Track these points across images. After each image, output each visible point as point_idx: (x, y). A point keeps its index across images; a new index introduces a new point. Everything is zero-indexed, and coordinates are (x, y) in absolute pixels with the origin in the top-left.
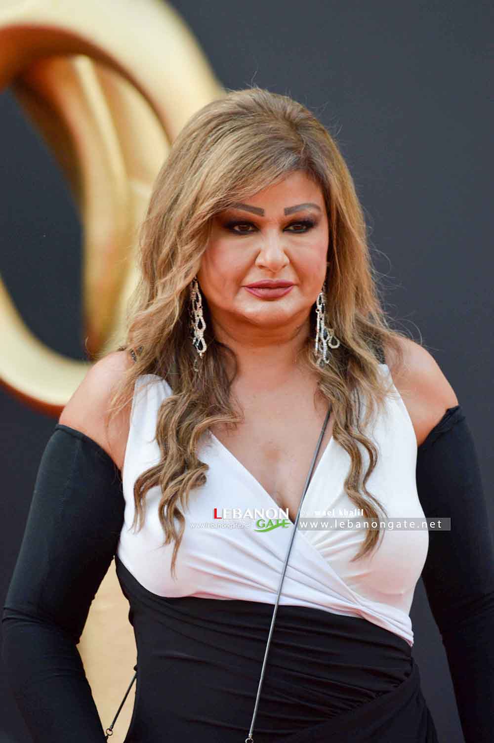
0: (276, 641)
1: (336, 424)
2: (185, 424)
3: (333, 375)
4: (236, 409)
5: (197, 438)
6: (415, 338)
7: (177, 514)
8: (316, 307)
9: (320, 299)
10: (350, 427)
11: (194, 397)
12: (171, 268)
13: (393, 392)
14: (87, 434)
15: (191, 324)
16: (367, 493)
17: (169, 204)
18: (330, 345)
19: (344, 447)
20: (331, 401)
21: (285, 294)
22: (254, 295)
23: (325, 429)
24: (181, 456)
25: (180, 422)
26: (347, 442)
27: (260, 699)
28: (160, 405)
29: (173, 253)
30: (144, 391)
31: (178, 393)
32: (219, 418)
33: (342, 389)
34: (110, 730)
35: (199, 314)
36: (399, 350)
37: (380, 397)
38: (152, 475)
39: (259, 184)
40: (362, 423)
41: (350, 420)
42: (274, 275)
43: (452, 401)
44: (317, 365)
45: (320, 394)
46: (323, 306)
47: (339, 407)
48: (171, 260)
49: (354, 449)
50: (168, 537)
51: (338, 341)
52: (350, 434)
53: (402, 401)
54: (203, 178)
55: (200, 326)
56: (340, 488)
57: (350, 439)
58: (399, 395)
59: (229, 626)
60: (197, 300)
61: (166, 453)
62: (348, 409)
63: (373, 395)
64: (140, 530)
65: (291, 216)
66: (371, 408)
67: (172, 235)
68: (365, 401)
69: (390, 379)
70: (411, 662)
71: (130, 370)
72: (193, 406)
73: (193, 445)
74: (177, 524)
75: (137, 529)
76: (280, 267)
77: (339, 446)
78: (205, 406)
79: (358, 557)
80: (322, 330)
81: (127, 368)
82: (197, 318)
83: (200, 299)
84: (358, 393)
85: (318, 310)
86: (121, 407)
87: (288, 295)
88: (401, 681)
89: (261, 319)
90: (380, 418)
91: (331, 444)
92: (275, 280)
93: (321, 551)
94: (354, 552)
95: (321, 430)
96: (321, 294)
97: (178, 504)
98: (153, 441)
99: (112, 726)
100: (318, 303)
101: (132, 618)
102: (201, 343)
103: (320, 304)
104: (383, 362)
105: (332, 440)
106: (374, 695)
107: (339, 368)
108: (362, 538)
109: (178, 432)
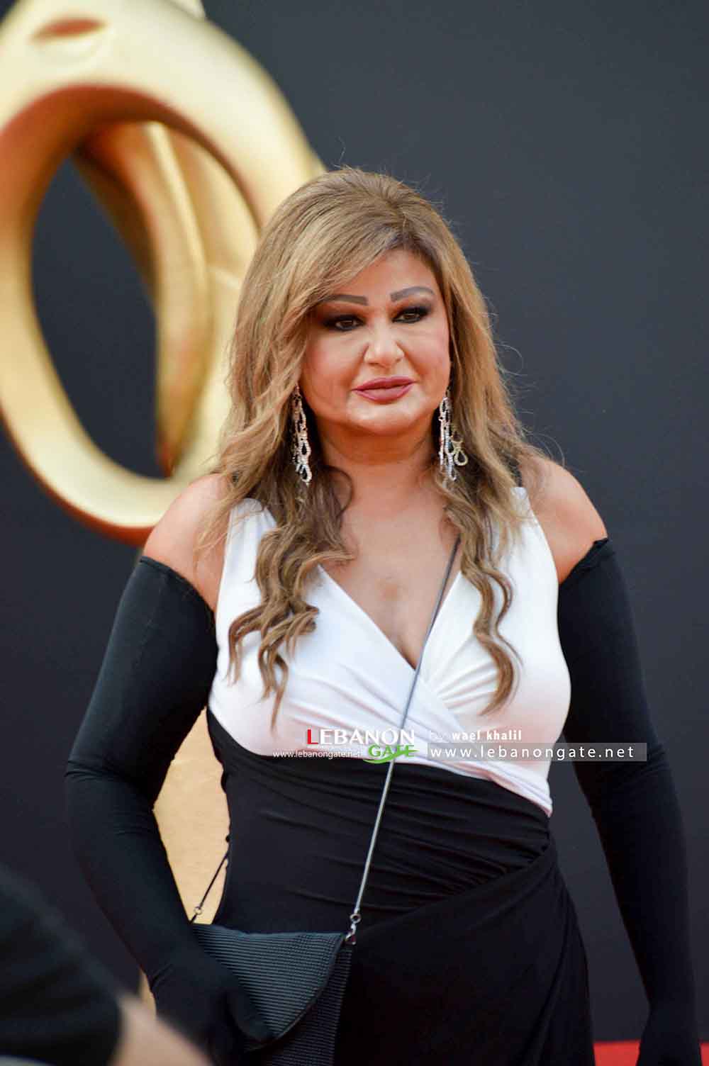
0: (390, 803)
1: (465, 558)
2: (289, 562)
3: (462, 500)
4: (349, 543)
5: (303, 577)
6: (556, 458)
7: (279, 661)
8: (439, 414)
9: (444, 405)
10: (481, 561)
11: (300, 530)
12: (269, 382)
13: (530, 518)
14: (173, 568)
15: (293, 448)
16: (500, 637)
17: (258, 308)
18: (456, 461)
19: (473, 583)
20: (459, 530)
21: (404, 394)
22: (367, 398)
23: (452, 561)
24: (285, 598)
25: (283, 559)
26: (477, 577)
27: (371, 869)
28: (261, 539)
29: (269, 365)
30: (240, 524)
31: (283, 525)
32: (328, 554)
33: (474, 517)
34: (200, 908)
35: (303, 437)
36: (537, 471)
37: (516, 522)
38: (252, 618)
39: (356, 266)
40: (495, 557)
41: (481, 553)
42: (387, 371)
43: (601, 533)
44: (443, 486)
45: (447, 521)
46: (447, 413)
47: (468, 538)
48: (268, 373)
49: (486, 585)
50: (268, 689)
51: (466, 458)
52: (480, 568)
53: (539, 527)
54: (292, 270)
55: (304, 452)
56: (468, 630)
57: (479, 573)
58: (536, 521)
59: (339, 786)
60: (301, 421)
61: (267, 595)
62: (480, 540)
63: (508, 524)
64: (235, 681)
65: (399, 303)
66: (505, 537)
67: (265, 345)
68: (498, 532)
69: (528, 505)
70: (548, 834)
71: (223, 500)
72: (299, 540)
73: (300, 586)
74: (278, 673)
75: (232, 680)
76: (394, 361)
77: (468, 582)
78: (314, 540)
79: (487, 711)
80: (447, 441)
81: (220, 499)
82: (301, 443)
83: (304, 419)
84: (490, 522)
85: (442, 418)
86: (213, 544)
87: (407, 394)
88: (537, 855)
89: (379, 426)
90: (516, 550)
91: (458, 579)
92: (389, 377)
93: (447, 701)
94: (483, 704)
95: (447, 562)
96: (445, 399)
97: (281, 650)
98: (251, 581)
99: (201, 904)
100: (441, 409)
101: (224, 782)
102: (305, 471)
103: (444, 411)
104: (520, 485)
105: (459, 575)
106: (504, 869)
107: (469, 492)
108: (493, 688)
109: (280, 571)
